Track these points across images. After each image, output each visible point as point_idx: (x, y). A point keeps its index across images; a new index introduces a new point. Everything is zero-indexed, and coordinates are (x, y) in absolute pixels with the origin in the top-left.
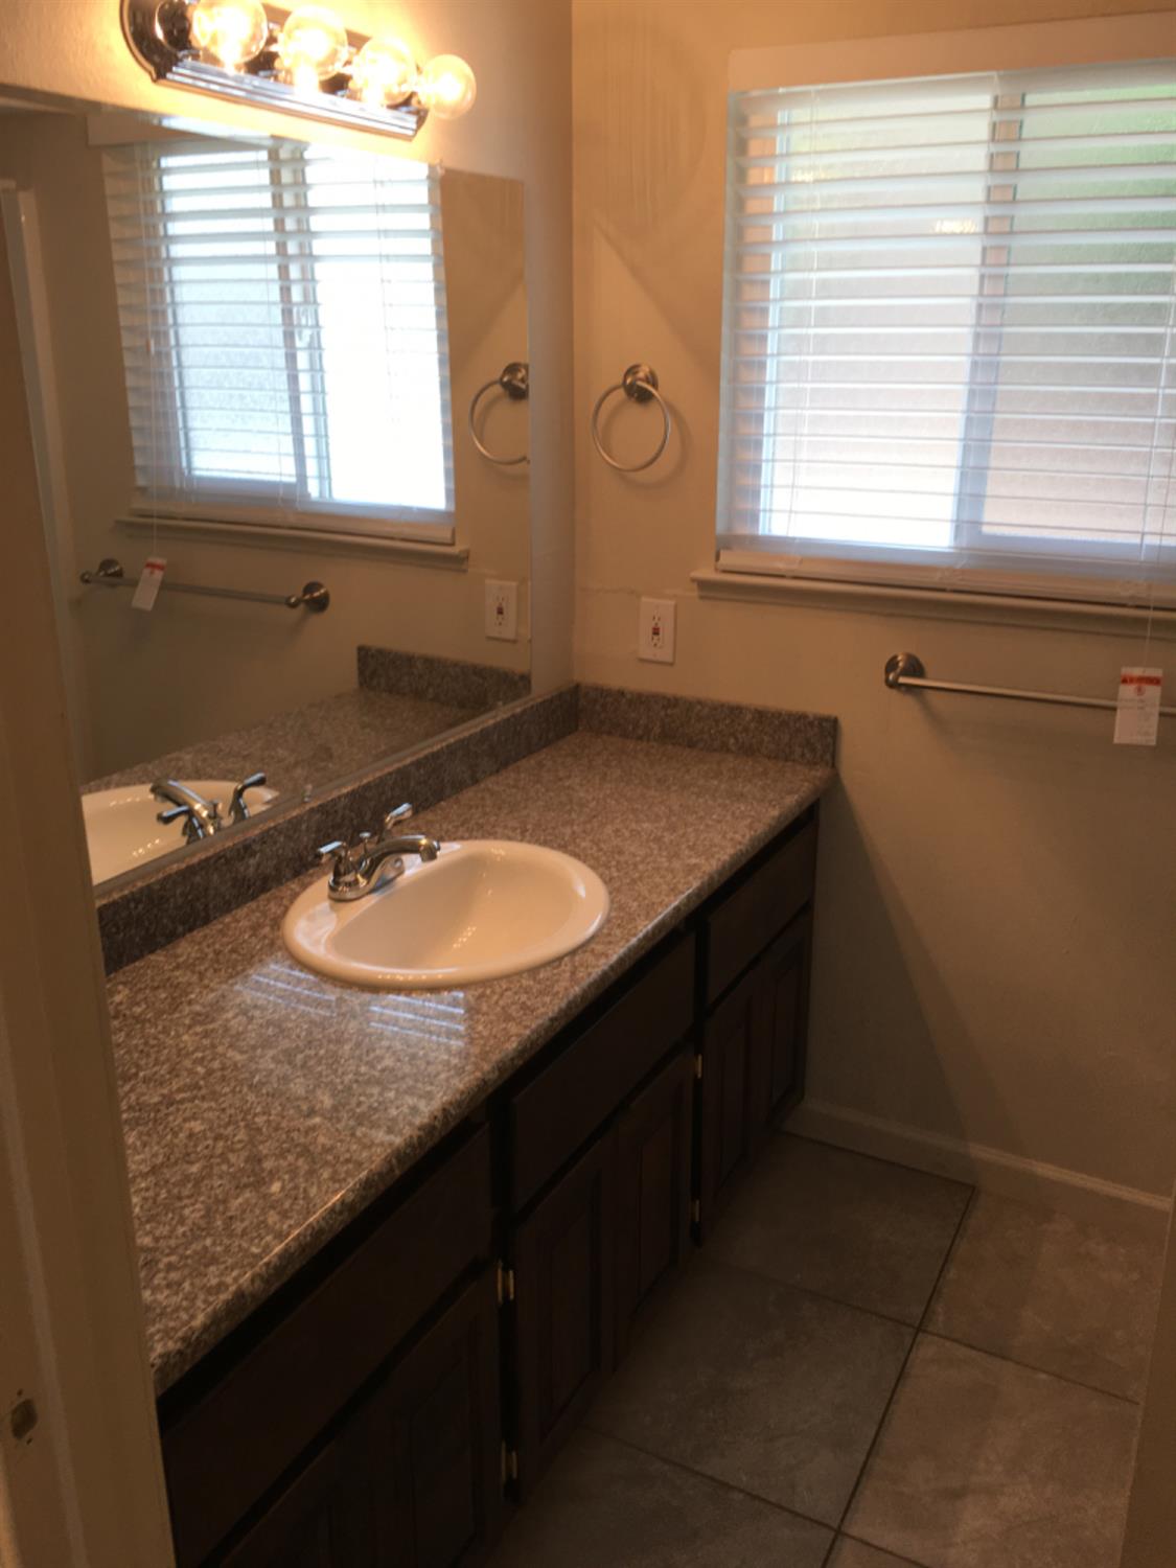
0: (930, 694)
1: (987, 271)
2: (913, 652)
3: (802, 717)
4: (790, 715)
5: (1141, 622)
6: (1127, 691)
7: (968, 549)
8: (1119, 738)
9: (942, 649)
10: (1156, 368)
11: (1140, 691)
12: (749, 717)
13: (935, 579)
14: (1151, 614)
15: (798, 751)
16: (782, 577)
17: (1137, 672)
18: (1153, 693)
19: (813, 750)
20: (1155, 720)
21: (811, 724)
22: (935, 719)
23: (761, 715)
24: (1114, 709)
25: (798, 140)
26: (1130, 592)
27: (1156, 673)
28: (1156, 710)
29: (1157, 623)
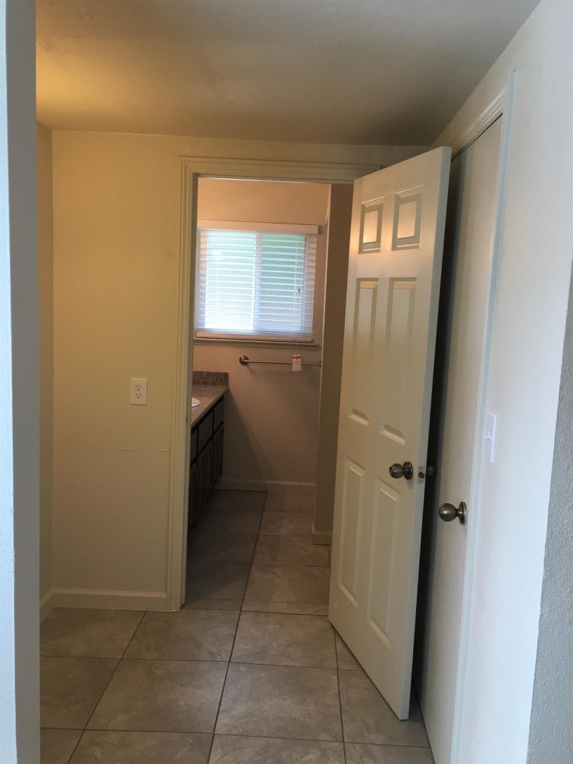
0: (250, 364)
1: (257, 271)
2: (246, 355)
3: (219, 373)
4: (216, 373)
5: (295, 345)
6: (294, 360)
7: (257, 331)
8: (294, 369)
9: (253, 355)
10: (293, 292)
11: (297, 360)
12: (205, 374)
13: (250, 337)
14: (297, 344)
15: (218, 382)
16: (213, 338)
17: (296, 356)
18: (299, 360)
19: (222, 381)
20: (300, 365)
21: (222, 375)
22: (251, 371)
23: (208, 373)
24: (292, 364)
25: (209, 239)
26: (293, 339)
27: (299, 356)
28: (300, 364)
29: (299, 345)
